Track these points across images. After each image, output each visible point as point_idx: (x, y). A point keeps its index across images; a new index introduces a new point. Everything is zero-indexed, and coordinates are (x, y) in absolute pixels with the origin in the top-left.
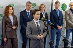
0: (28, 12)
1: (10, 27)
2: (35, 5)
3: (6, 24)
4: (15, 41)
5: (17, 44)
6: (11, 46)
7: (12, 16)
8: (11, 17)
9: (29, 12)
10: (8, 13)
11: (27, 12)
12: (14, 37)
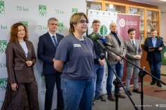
0: (53, 37)
1: (21, 62)
2: (62, 26)
3: (14, 56)
4: (32, 87)
5: (37, 93)
6: (26, 97)
7: (25, 43)
8: (23, 44)
9: (55, 35)
10: (17, 36)
11: (51, 35)
12: (31, 80)
